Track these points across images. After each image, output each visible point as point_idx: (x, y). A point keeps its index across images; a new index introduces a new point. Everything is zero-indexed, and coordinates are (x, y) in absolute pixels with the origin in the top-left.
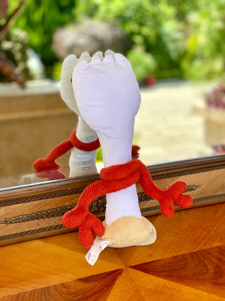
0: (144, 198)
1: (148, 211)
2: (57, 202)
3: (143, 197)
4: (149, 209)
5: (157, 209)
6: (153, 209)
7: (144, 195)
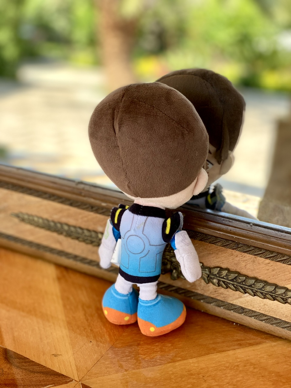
0: (231, 282)
1: (243, 314)
2: (85, 219)
3: (230, 279)
4: (246, 312)
5: (262, 320)
6: (253, 315)
7: (233, 278)
